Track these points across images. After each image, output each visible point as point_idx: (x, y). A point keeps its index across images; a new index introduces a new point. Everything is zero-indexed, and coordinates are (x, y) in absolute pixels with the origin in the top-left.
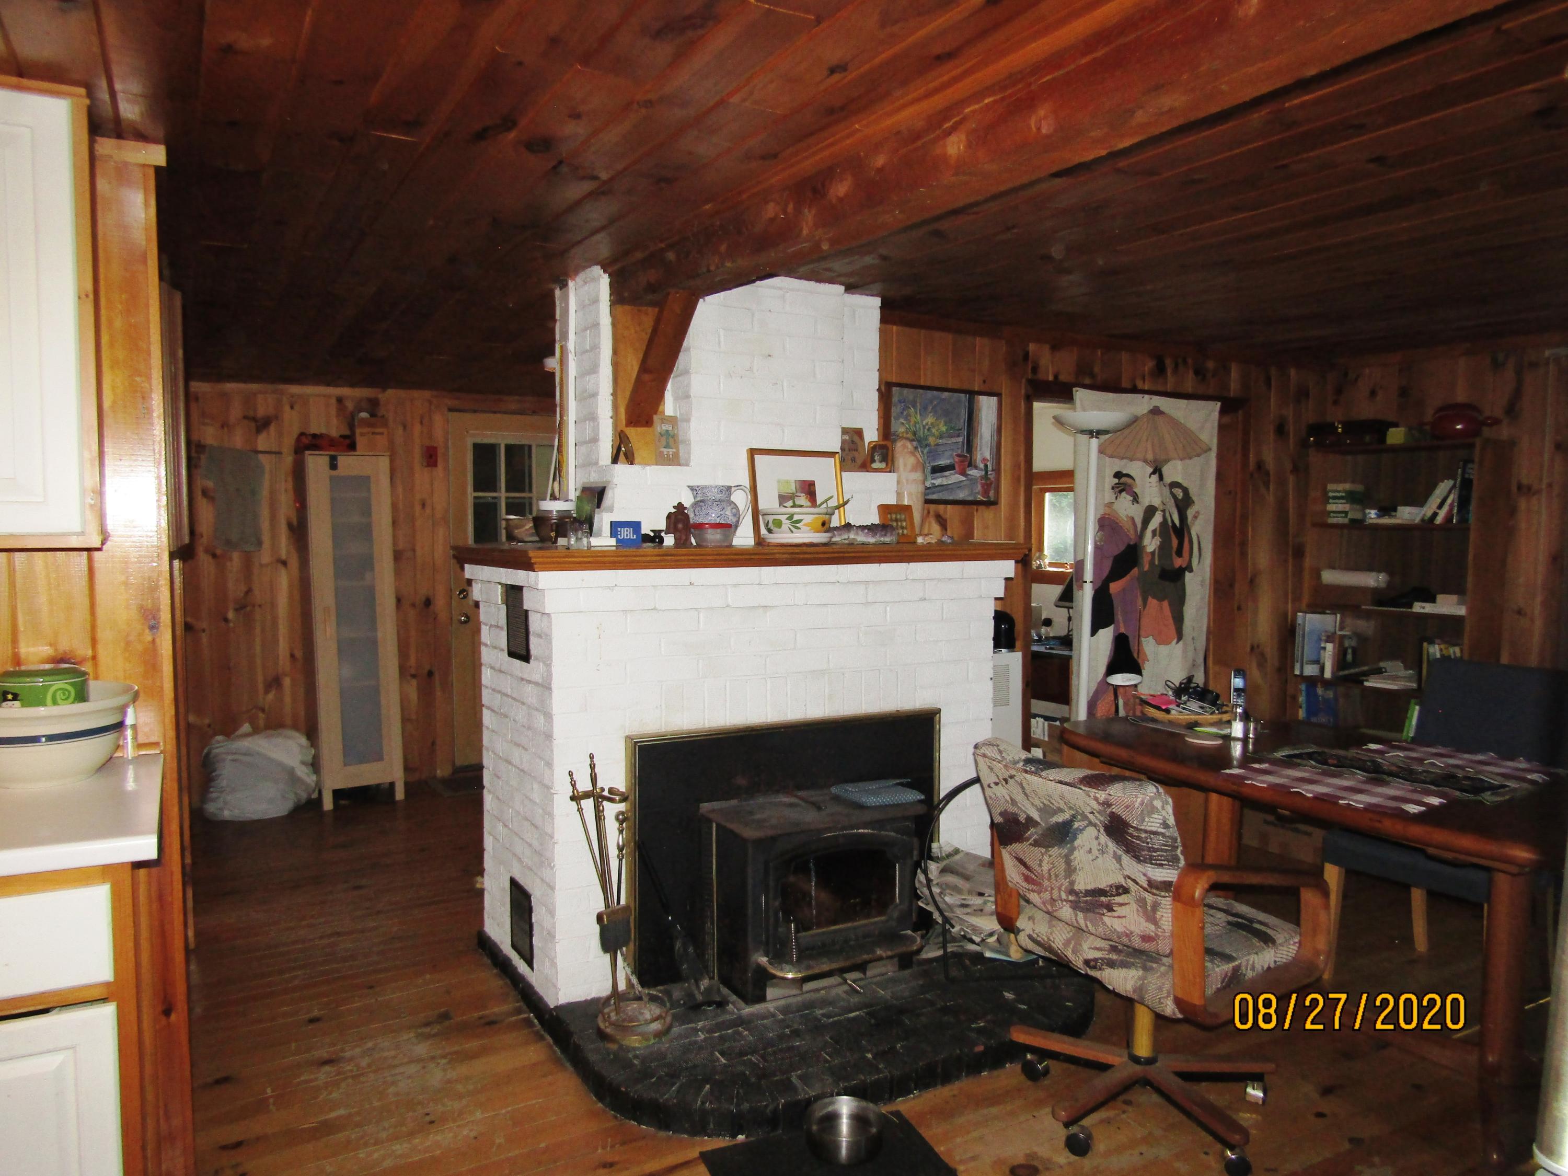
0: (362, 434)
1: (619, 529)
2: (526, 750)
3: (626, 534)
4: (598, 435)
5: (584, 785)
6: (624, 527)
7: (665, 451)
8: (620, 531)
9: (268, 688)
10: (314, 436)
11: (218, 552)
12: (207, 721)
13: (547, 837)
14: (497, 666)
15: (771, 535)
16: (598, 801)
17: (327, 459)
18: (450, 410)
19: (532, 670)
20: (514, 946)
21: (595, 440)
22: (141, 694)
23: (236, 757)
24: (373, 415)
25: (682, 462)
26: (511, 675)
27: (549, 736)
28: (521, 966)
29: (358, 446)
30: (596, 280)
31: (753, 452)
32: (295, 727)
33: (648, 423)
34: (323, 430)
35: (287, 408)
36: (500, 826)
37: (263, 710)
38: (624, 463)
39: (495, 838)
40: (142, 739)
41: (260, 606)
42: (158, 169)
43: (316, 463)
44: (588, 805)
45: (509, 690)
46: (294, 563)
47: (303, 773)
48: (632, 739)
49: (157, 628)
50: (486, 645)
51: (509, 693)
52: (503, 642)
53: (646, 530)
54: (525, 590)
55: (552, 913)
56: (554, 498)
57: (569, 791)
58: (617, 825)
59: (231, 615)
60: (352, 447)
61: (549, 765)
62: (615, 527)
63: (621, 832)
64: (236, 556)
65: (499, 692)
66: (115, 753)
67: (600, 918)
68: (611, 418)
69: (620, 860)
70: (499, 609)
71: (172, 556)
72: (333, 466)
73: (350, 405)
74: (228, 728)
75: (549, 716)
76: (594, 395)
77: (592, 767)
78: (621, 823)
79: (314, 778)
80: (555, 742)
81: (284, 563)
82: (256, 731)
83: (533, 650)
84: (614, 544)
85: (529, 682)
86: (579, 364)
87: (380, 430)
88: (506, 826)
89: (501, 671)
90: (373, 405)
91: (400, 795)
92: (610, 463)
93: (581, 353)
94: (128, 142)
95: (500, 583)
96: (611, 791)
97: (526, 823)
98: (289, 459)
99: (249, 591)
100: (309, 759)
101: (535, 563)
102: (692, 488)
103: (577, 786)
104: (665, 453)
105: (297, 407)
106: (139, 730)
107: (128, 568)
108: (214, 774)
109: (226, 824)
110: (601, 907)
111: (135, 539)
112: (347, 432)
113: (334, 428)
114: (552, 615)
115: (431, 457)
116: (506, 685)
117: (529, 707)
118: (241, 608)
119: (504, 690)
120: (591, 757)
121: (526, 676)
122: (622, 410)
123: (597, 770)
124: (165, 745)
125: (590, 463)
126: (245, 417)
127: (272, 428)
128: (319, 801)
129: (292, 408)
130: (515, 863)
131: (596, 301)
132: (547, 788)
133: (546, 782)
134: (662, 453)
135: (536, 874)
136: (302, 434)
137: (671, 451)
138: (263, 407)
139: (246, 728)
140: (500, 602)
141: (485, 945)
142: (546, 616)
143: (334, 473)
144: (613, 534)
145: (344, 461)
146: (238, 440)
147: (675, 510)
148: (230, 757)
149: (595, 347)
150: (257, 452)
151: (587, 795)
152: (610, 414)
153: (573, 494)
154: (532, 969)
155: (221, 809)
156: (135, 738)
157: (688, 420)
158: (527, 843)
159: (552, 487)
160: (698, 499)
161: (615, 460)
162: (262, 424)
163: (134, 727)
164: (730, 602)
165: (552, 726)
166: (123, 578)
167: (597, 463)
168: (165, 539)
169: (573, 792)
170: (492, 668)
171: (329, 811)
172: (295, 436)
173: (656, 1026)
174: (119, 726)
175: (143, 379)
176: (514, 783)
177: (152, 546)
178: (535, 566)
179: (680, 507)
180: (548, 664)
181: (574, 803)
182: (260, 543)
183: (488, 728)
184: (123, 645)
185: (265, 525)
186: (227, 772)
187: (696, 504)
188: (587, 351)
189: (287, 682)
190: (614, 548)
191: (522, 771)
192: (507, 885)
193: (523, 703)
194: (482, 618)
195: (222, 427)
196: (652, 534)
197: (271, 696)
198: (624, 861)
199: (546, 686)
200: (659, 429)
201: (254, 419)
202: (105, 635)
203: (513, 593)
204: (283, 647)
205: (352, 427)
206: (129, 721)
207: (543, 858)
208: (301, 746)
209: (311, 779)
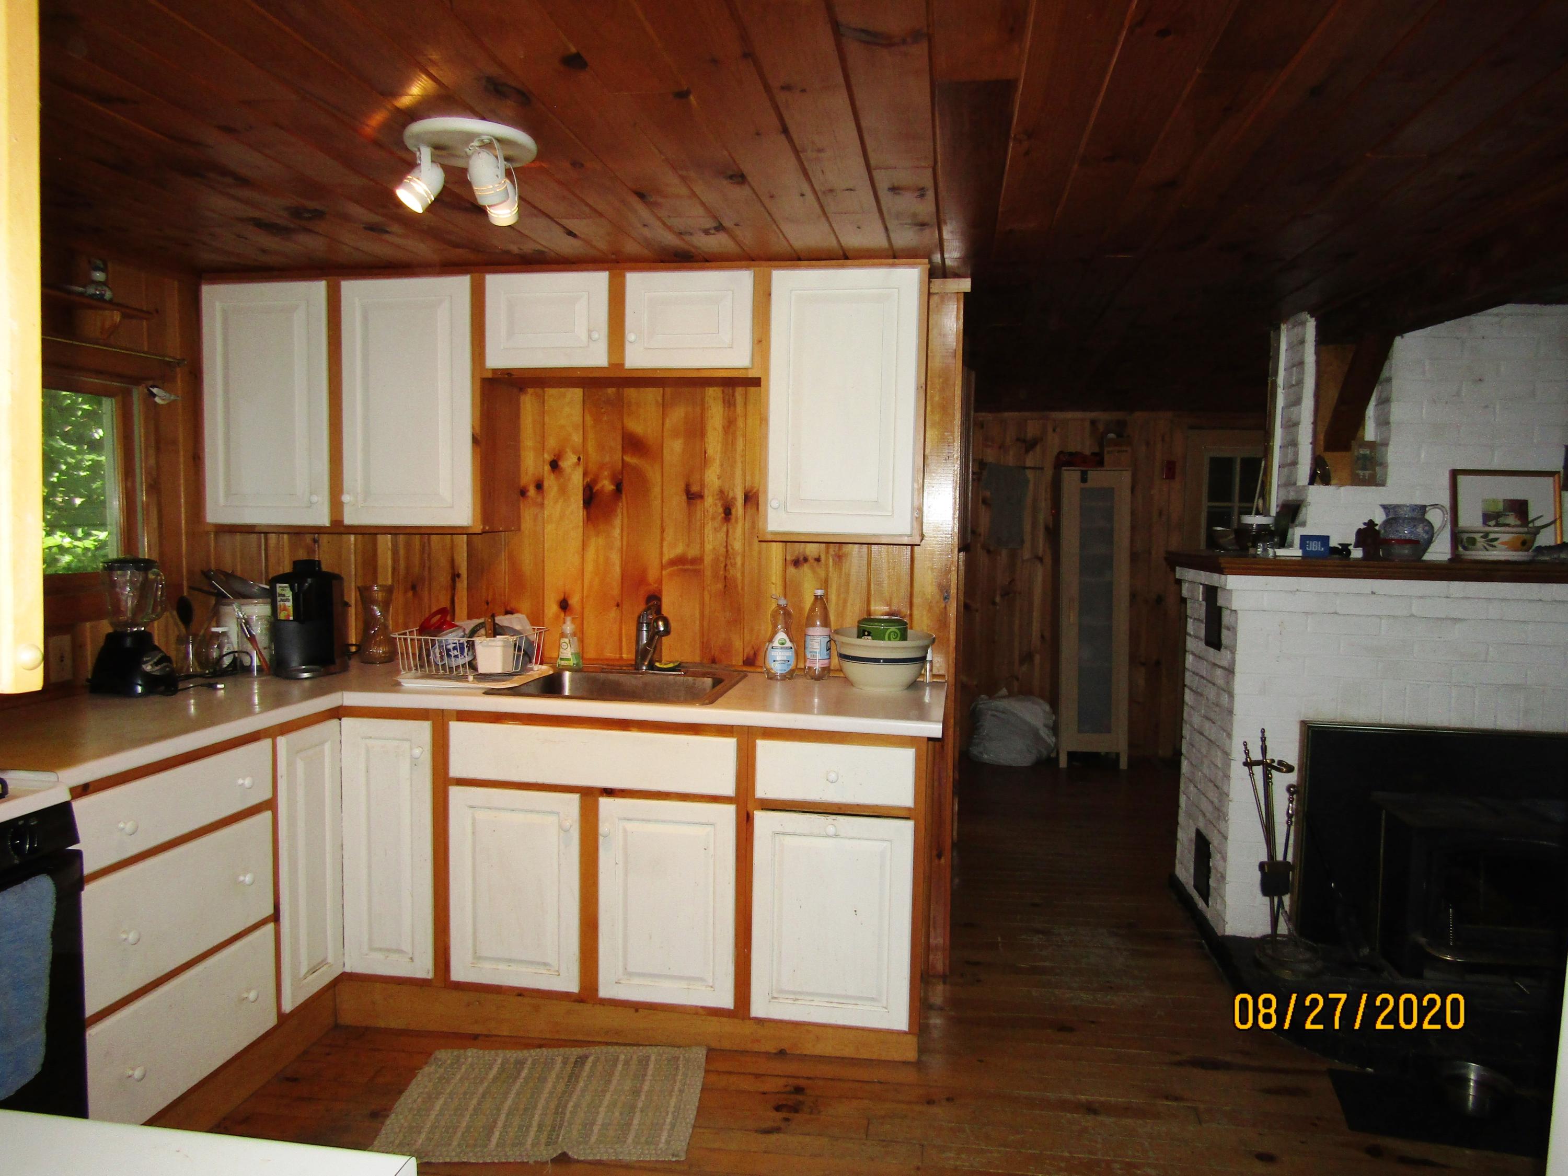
0: (1108, 452)
1: (1308, 542)
2: (1214, 723)
3: (1314, 547)
4: (1297, 458)
5: (1256, 755)
6: (1313, 541)
7: (1361, 473)
8: (1309, 544)
9: (1022, 662)
10: (1071, 454)
11: (992, 548)
12: (975, 683)
13: (1224, 795)
14: (1197, 653)
15: (1467, 552)
16: (1267, 770)
17: (1079, 474)
18: (1192, 427)
19: (1223, 657)
20: (1196, 887)
21: (1294, 463)
22: (936, 641)
23: (994, 713)
24: (1120, 435)
25: (1378, 481)
26: (1207, 661)
27: (1230, 712)
28: (1201, 904)
29: (1106, 463)
30: (1303, 324)
31: (1455, 474)
32: (1042, 697)
33: (1347, 448)
34: (1079, 449)
35: (1050, 429)
36: (1192, 788)
37: (1018, 679)
38: (1319, 484)
39: (1188, 798)
40: (935, 671)
41: (1020, 593)
42: (965, 294)
43: (1071, 477)
44: (1258, 770)
45: (1205, 673)
46: (1048, 560)
47: (1044, 733)
48: (1306, 724)
49: (948, 599)
50: (1190, 635)
51: (1205, 676)
52: (1202, 633)
53: (1333, 543)
54: (1219, 590)
55: (1224, 859)
56: (1258, 513)
57: (1243, 757)
58: (1287, 795)
59: (998, 599)
60: (1101, 463)
61: (1229, 736)
62: (1305, 539)
63: (1291, 802)
64: (1004, 553)
65: (1197, 674)
66: (918, 678)
67: (1262, 866)
68: (1311, 443)
69: (1289, 826)
70: (1201, 605)
71: (959, 551)
72: (1084, 479)
73: (1101, 428)
74: (991, 690)
75: (1231, 695)
76: (1296, 424)
77: (1263, 739)
78: (1291, 794)
79: (1054, 739)
80: (1235, 717)
81: (1041, 559)
82: (1011, 694)
83: (1225, 640)
84: (1301, 555)
85: (1220, 667)
86: (1287, 396)
87: (1124, 448)
88: (1196, 787)
89: (1200, 657)
90: (1120, 427)
91: (1123, 764)
92: (1307, 484)
93: (1289, 386)
94: (949, 279)
95: (1201, 584)
96: (1280, 763)
97: (1211, 785)
98: (1049, 473)
99: (1013, 581)
100: (1051, 723)
101: (1225, 568)
102: (1385, 507)
103: (1251, 755)
104: (1362, 474)
105: (1058, 430)
106: (934, 665)
107: (933, 558)
108: (978, 724)
109: (985, 764)
110: (1264, 858)
111: (938, 539)
112: (1097, 450)
113: (1087, 447)
114: (1239, 612)
115: (1170, 470)
116: (1203, 669)
117: (1218, 687)
118: (1005, 594)
119: (1201, 673)
120: (1263, 731)
121: (1217, 662)
122: (1321, 437)
123: (1267, 743)
124: (948, 677)
125: (1289, 483)
126: (1018, 440)
127: (1038, 449)
128: (1057, 759)
129: (1054, 430)
130: (1201, 819)
131: (1302, 342)
132: (1227, 754)
133: (1227, 749)
134: (1358, 475)
135: (1215, 826)
136: (1061, 453)
137: (1367, 473)
138: (1032, 429)
139: (1004, 691)
140: (1201, 599)
141: (1175, 884)
142: (1233, 612)
143: (1083, 485)
144: (1303, 546)
145: (1091, 474)
146: (1010, 459)
147: (1365, 527)
148: (990, 712)
149: (1300, 382)
150: (1025, 468)
151: (1257, 763)
152: (1310, 440)
153: (1274, 511)
154: (1207, 904)
155: (981, 753)
156: (931, 670)
157: (1387, 445)
158: (1210, 800)
159: (1258, 502)
160: (1390, 517)
161: (1312, 482)
162: (1029, 445)
163: (931, 662)
164: (1414, 611)
165: (1233, 704)
166: (930, 565)
167: (1295, 484)
168: (956, 539)
169: (1246, 759)
170: (1194, 654)
171: (1064, 768)
172: (1055, 453)
173: (1305, 967)
174: (923, 659)
175: (949, 433)
176: (1204, 751)
177: (949, 544)
178: (1224, 570)
179: (1371, 524)
180: (1233, 650)
181: (1246, 767)
182: (1023, 542)
183: (1187, 704)
184: (927, 608)
185: (1027, 527)
186: (988, 724)
187: (1387, 523)
188: (1293, 385)
189: (1037, 658)
190: (1300, 558)
191: (1210, 740)
192: (1194, 835)
193: (1214, 684)
194: (1189, 612)
195: (1000, 448)
196: (1340, 547)
197: (1024, 668)
198: (1292, 828)
199: (1230, 671)
200: (1356, 454)
201: (1024, 441)
202: (917, 600)
203: (1211, 593)
204: (1036, 626)
205: (1101, 446)
206: (929, 658)
207: (1220, 813)
208: (1045, 712)
209: (1051, 740)
